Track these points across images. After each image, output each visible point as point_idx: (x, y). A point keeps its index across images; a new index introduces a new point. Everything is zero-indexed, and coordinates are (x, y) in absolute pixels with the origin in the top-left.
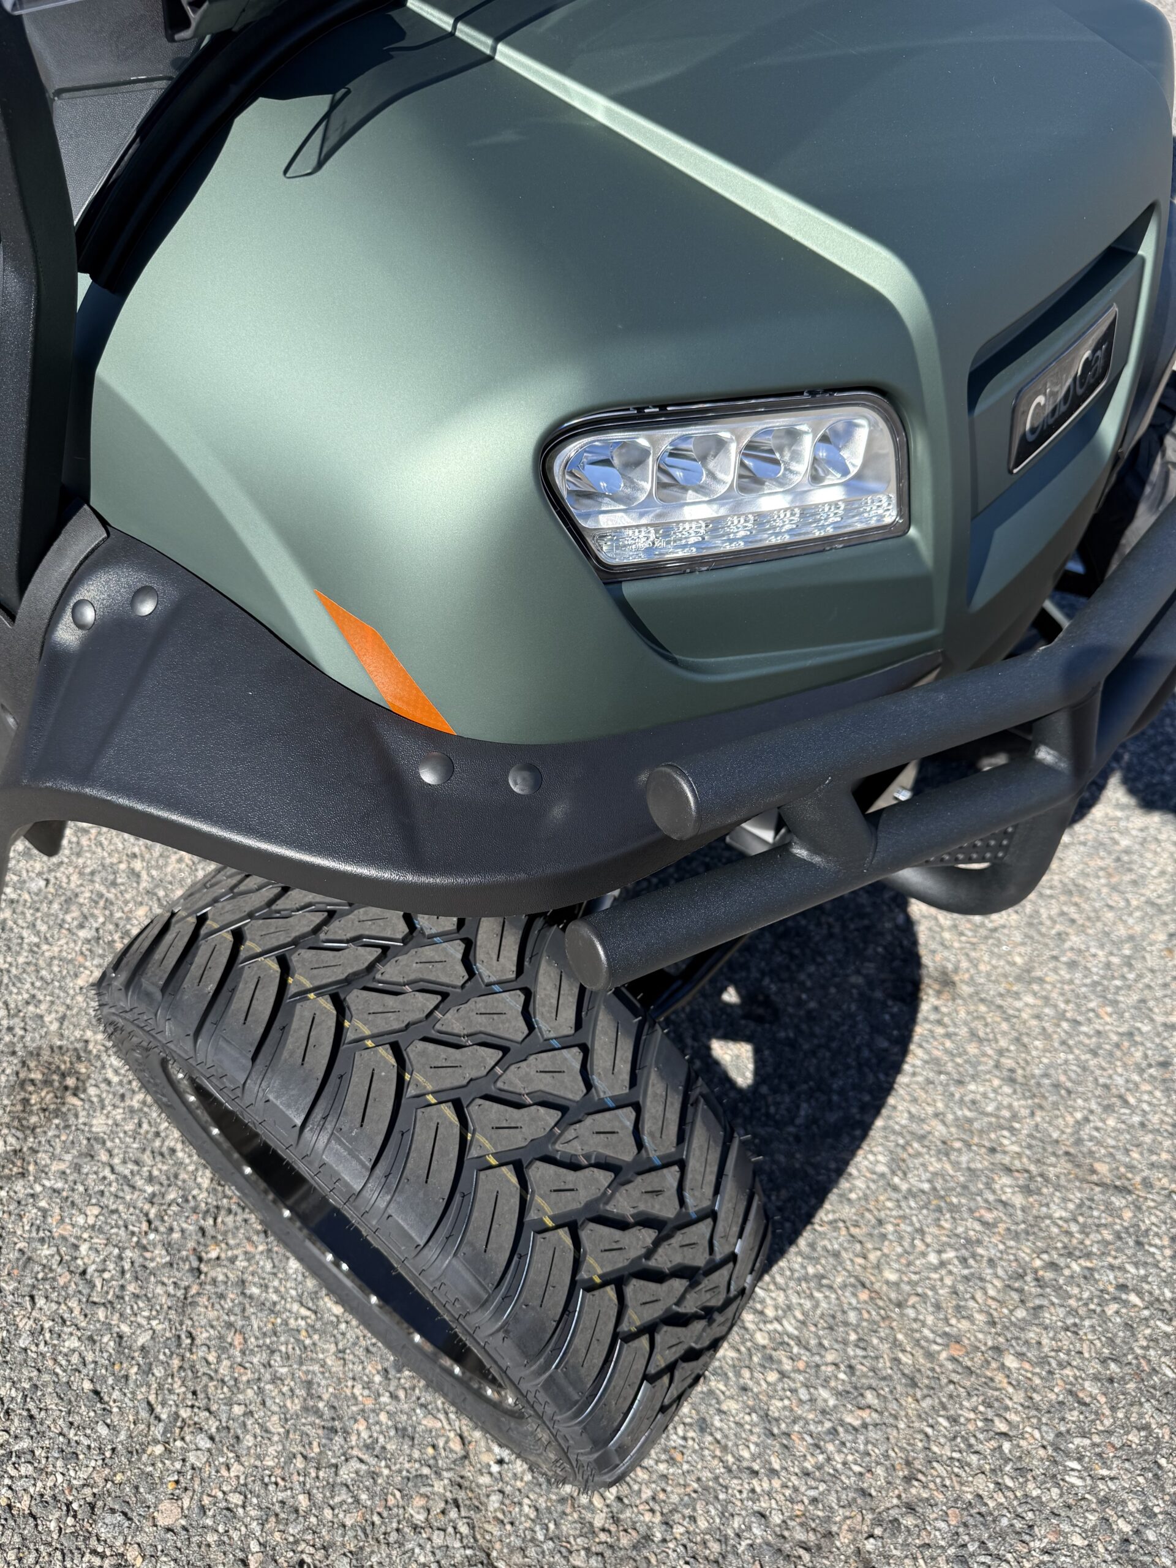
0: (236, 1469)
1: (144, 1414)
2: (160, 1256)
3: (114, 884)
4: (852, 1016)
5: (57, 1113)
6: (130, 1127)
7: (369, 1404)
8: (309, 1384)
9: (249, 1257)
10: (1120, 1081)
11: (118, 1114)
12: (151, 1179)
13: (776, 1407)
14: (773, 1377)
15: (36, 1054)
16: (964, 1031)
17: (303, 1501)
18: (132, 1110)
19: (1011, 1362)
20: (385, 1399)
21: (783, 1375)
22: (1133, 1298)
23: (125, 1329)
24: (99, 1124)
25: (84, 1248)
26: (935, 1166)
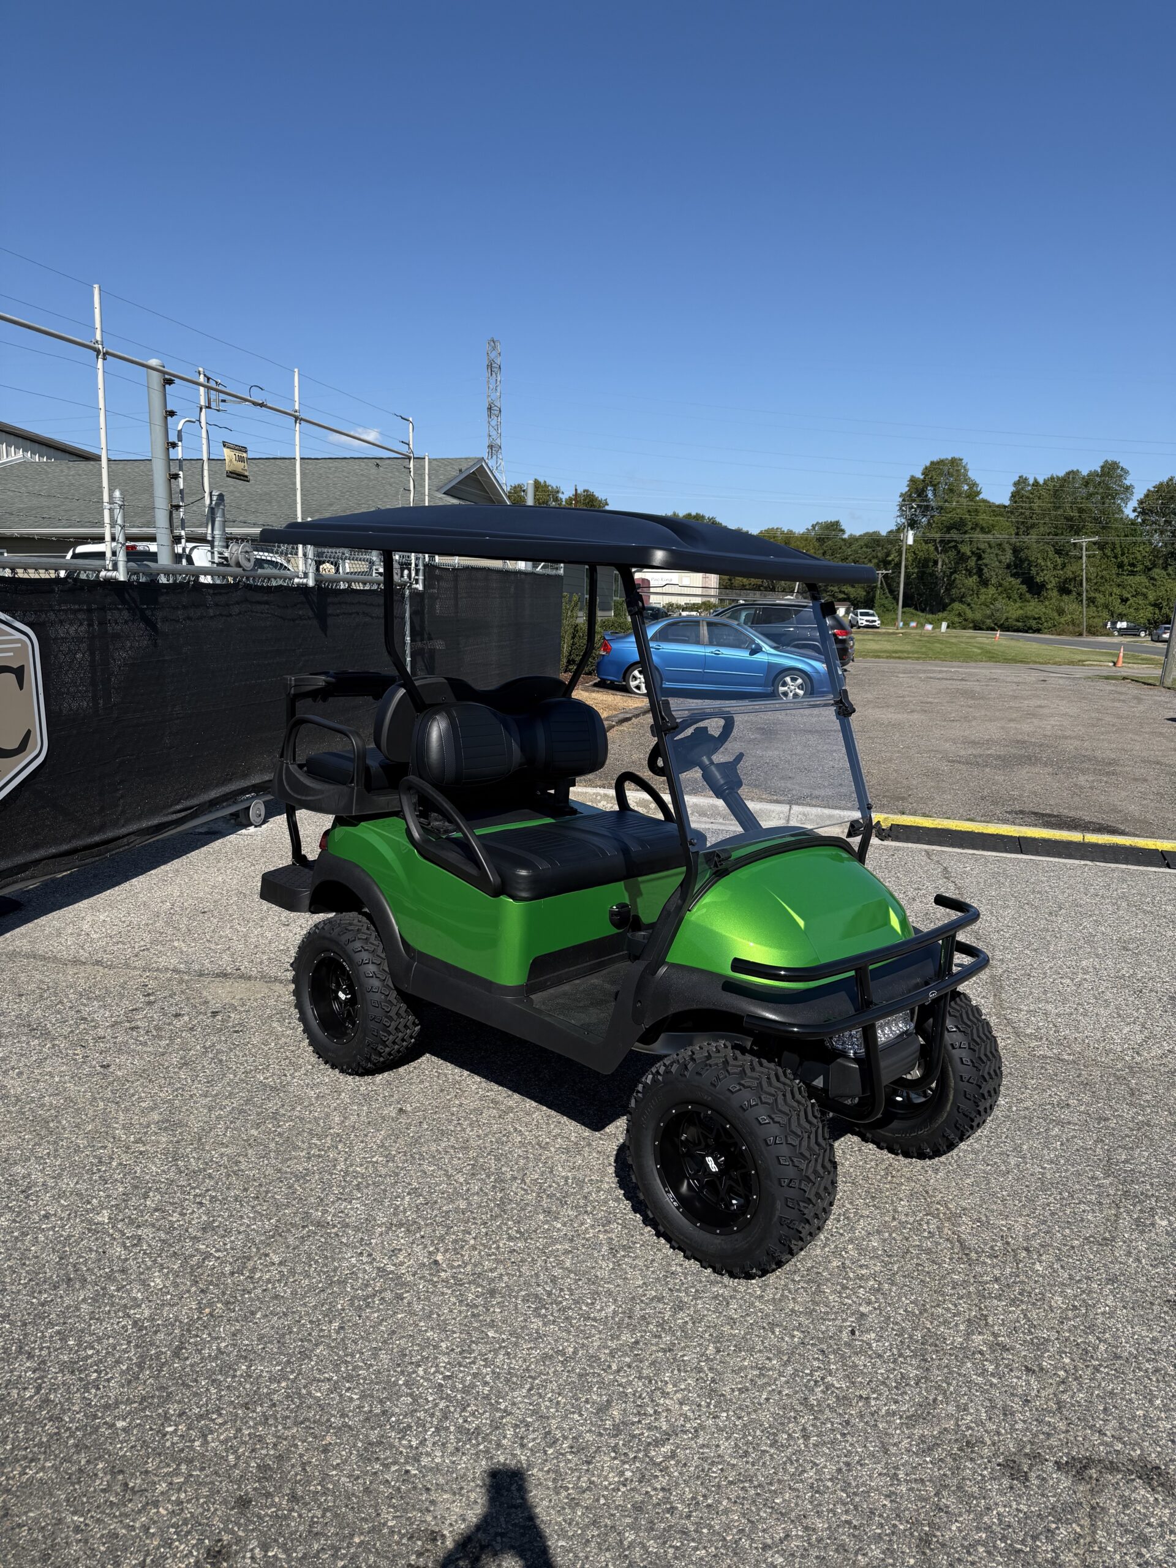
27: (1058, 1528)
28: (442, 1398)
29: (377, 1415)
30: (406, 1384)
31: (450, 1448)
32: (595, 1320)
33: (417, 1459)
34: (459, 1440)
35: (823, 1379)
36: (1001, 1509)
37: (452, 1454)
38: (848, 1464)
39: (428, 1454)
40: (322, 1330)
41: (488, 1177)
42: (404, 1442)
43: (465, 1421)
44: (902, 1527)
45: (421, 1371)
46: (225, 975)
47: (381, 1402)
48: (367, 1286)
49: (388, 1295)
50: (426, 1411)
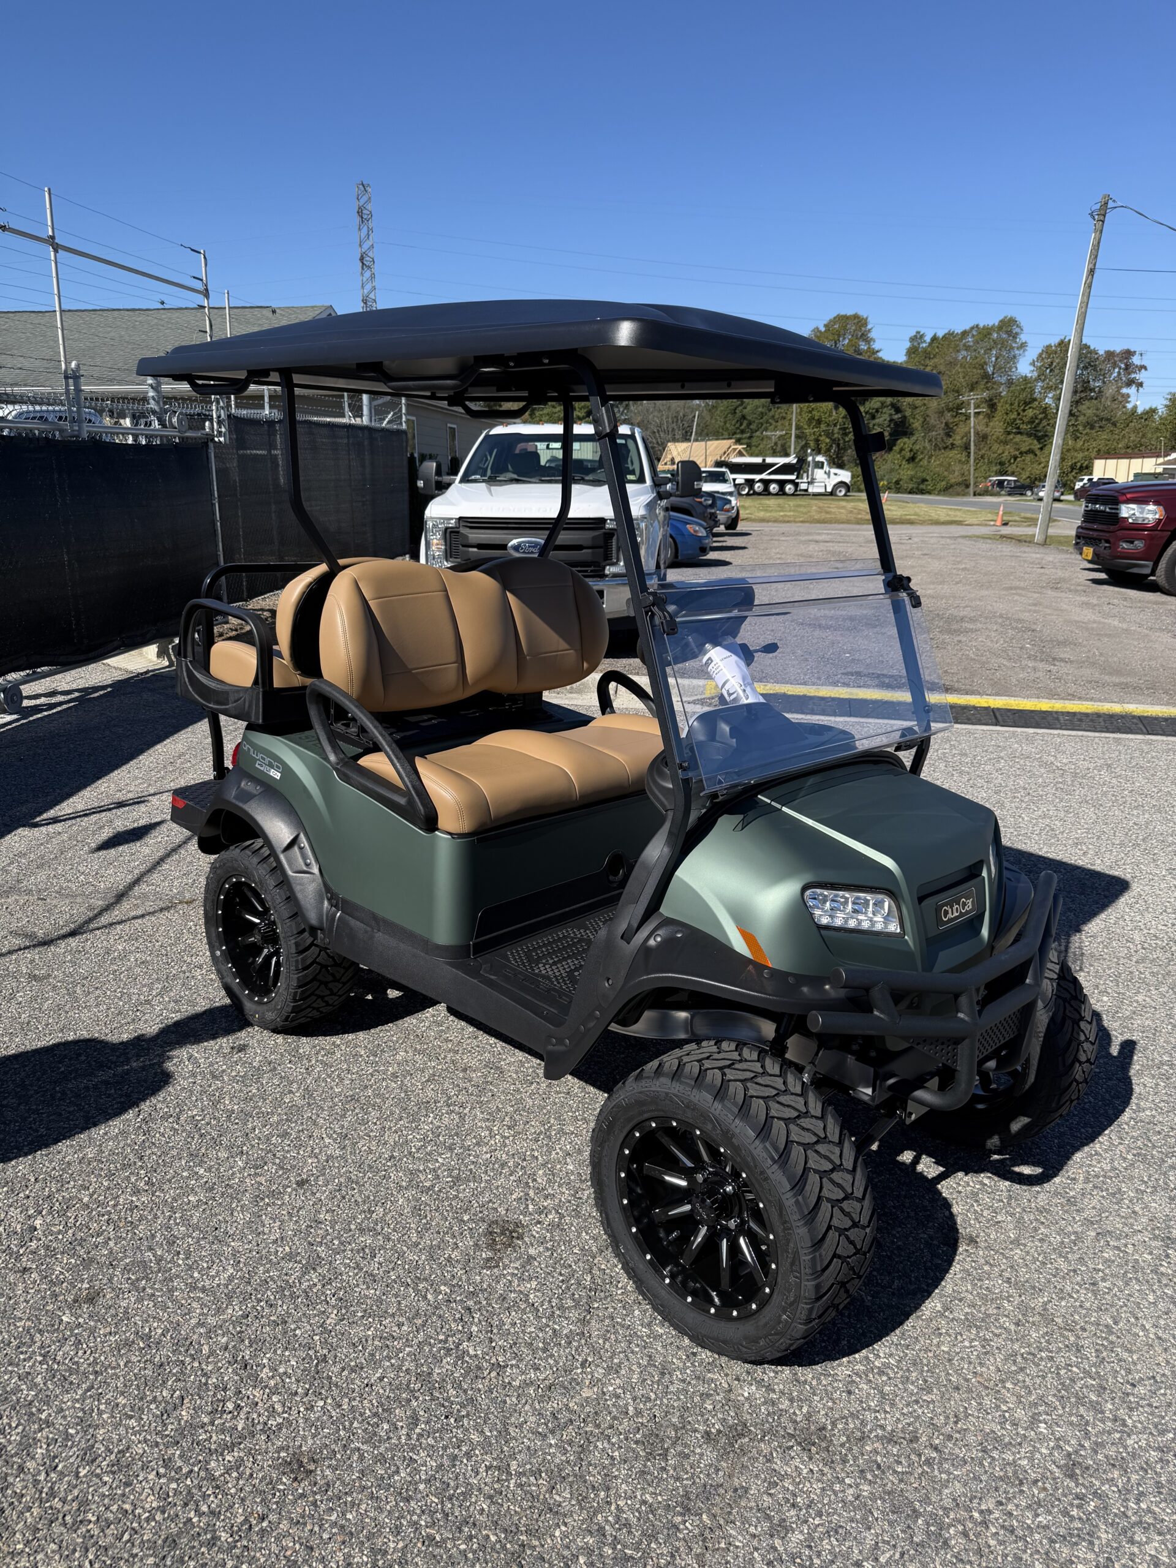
0: (618, 1381)
1: (570, 1357)
2: (570, 1303)
3: (525, 1160)
4: (922, 1250)
5: (510, 1245)
6: (548, 1254)
7: (681, 1365)
8: (650, 1357)
9: (615, 1309)
10: (1069, 1289)
11: (541, 1249)
12: (561, 1274)
13: (887, 1389)
14: (885, 1378)
15: (496, 1222)
16: (983, 1261)
17: (653, 1396)
18: (547, 1249)
19: (1009, 1385)
20: (689, 1364)
21: (890, 1378)
22: (1075, 1369)
23: (557, 1327)
24: (532, 1251)
25: (532, 1296)
26: (967, 1310)
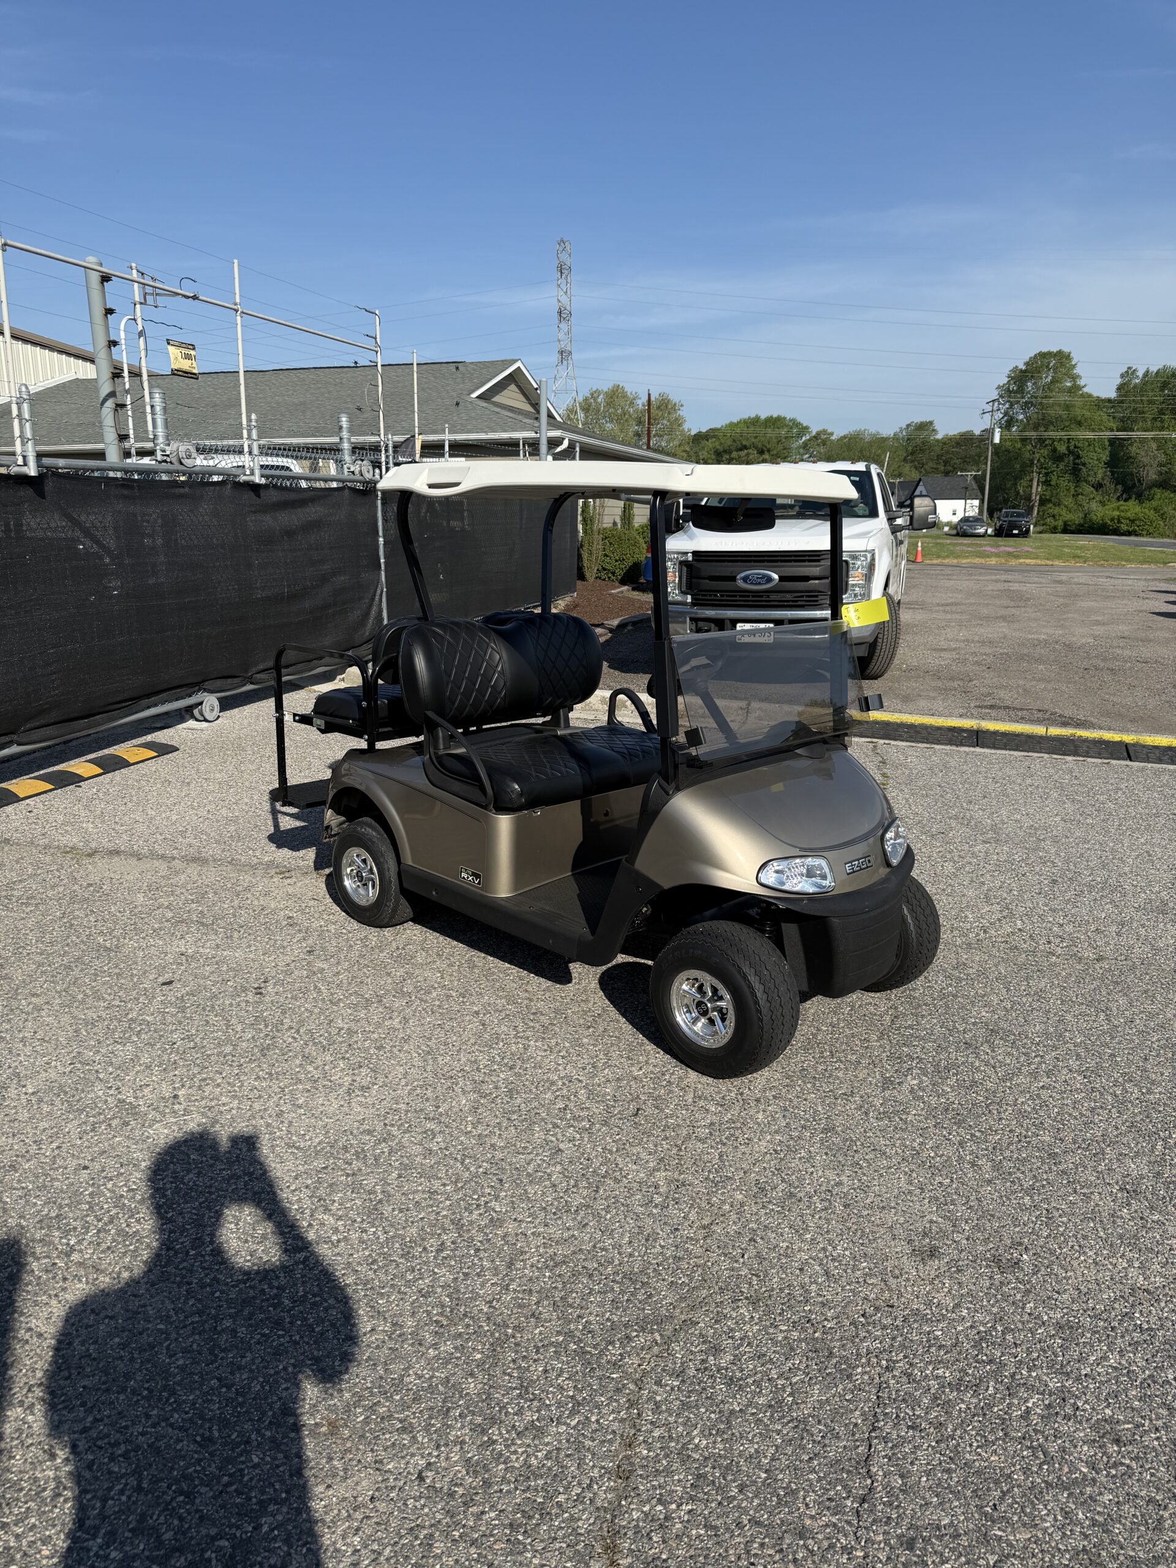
27: (637, 1336)
28: (115, 1207)
29: (51, 1218)
30: (91, 1195)
31: (104, 1246)
32: (298, 1148)
33: (68, 1255)
34: (114, 1240)
35: (487, 1203)
36: (592, 1318)
37: (103, 1252)
38: (466, 1274)
39: (81, 1251)
40: (40, 1149)
41: (266, 1026)
42: (64, 1241)
43: (128, 1226)
44: (486, 1328)
45: (109, 1185)
46: (118, 853)
47: (61, 1207)
48: (100, 1114)
49: (114, 1123)
50: (96, 1216)
